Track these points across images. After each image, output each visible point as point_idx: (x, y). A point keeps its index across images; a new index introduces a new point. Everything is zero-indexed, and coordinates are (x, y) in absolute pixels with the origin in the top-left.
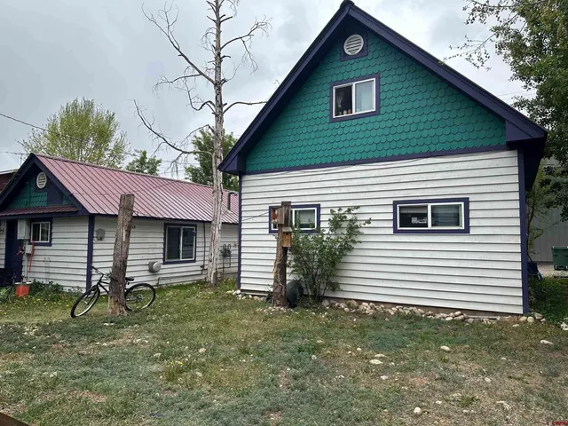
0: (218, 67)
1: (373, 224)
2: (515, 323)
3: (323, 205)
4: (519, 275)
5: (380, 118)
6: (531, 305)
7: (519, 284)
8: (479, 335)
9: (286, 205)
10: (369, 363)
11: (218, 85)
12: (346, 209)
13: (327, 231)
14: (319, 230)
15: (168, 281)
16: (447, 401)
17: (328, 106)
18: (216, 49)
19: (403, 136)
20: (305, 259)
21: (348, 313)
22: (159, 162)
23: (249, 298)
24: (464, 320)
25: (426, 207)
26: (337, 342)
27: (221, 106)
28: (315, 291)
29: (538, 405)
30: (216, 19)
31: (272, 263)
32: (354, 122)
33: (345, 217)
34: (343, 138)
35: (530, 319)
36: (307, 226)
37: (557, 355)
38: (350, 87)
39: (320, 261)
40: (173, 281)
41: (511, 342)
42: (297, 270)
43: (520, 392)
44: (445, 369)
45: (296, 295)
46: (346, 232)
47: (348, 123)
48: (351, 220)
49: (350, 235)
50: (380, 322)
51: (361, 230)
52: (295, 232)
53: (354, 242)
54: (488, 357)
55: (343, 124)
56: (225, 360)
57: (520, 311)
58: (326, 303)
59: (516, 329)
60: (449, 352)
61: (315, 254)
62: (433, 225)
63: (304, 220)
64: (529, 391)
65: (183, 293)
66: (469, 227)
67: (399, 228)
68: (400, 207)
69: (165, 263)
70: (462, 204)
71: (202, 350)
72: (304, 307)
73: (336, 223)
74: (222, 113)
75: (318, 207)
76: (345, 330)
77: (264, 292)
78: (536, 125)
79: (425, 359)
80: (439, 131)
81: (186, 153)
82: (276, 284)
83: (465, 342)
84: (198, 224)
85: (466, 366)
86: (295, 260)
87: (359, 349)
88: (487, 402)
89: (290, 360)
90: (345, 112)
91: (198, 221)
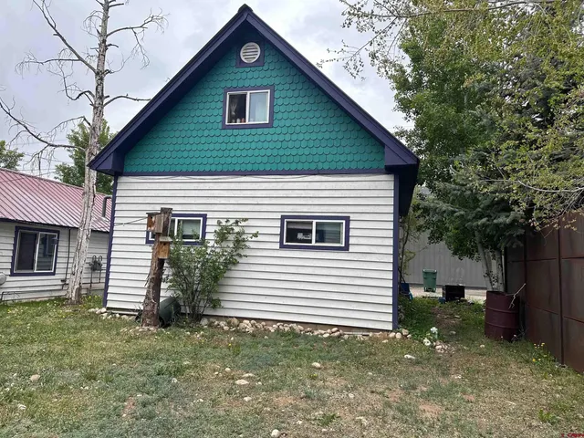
0: (102, 56)
1: (260, 238)
2: (384, 339)
3: (209, 215)
4: (390, 293)
5: (272, 131)
6: (400, 322)
7: (390, 301)
8: (351, 350)
9: (166, 211)
10: (234, 384)
11: (100, 75)
12: (234, 221)
13: (211, 243)
14: (203, 242)
15: (16, 297)
16: (308, 420)
17: (221, 112)
18: (101, 36)
19: (294, 152)
20: (185, 273)
21: (227, 332)
22: (21, 155)
23: (115, 317)
24: (339, 336)
25: (311, 223)
26: (205, 363)
27: (102, 98)
28: (194, 308)
29: (394, 418)
30: (103, 3)
31: (145, 278)
32: (248, 131)
33: (233, 229)
34: (235, 146)
35: (398, 335)
36: (190, 237)
37: (418, 368)
38: (245, 96)
39: (201, 275)
40: (22, 296)
41: (379, 357)
42: (175, 284)
43: (379, 406)
44: (312, 386)
45: (170, 313)
46: (232, 245)
47: (242, 132)
48: (238, 233)
49: (236, 248)
50: (258, 340)
51: (247, 244)
52: (176, 243)
53: (240, 256)
54: (356, 372)
55: (235, 132)
56: (61, 388)
57: (390, 327)
58: (204, 322)
59: (385, 345)
60: (319, 369)
61: (196, 268)
62: (316, 241)
63: (188, 230)
64: (388, 405)
65: (32, 310)
66: (349, 245)
67: (285, 243)
68: (288, 222)
69: (12, 274)
70: (344, 222)
71: (34, 377)
72: (178, 326)
73: (222, 236)
74: (103, 106)
75: (205, 217)
76: (219, 350)
77: (133, 310)
78: (412, 154)
79: (294, 377)
80: (327, 150)
81: (52, 146)
82: (147, 301)
83: (336, 358)
84: (61, 230)
85: (333, 382)
86: (173, 275)
87: (228, 369)
88: (346, 418)
89: (144, 385)
90: (238, 120)
91: (61, 226)
